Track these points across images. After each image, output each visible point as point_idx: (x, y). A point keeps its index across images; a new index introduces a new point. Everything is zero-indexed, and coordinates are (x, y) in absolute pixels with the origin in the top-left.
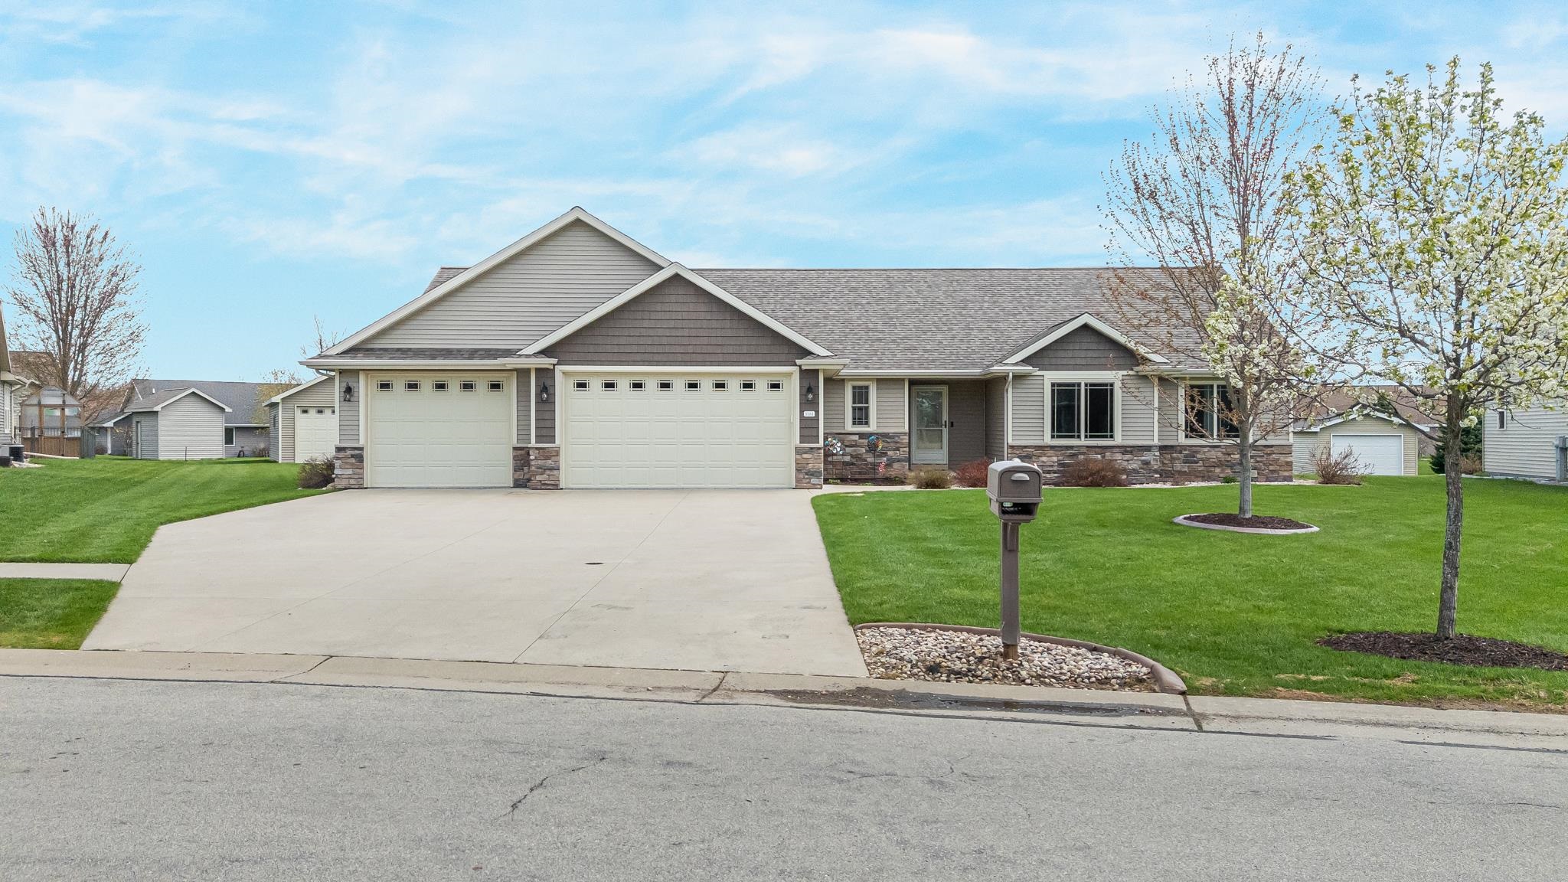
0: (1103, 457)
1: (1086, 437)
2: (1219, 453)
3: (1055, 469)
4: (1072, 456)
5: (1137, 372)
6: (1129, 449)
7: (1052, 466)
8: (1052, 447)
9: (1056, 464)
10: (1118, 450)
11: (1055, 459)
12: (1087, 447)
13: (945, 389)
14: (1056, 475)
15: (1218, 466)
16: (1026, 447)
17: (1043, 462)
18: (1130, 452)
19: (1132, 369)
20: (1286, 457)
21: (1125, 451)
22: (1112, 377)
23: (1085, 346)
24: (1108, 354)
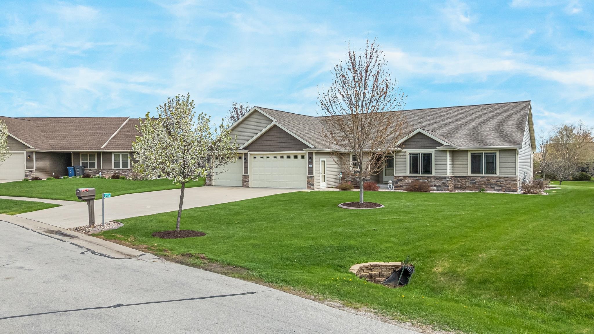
0: (428, 181)
1: (422, 173)
2: (485, 180)
4: (416, 180)
5: (439, 149)
8: (409, 177)
10: (433, 178)
11: (410, 181)
15: (484, 185)
16: (400, 176)
17: (406, 182)
18: (438, 179)
19: (436, 148)
20: (514, 182)
21: (436, 179)
22: (432, 151)
23: (421, 140)
24: (430, 143)
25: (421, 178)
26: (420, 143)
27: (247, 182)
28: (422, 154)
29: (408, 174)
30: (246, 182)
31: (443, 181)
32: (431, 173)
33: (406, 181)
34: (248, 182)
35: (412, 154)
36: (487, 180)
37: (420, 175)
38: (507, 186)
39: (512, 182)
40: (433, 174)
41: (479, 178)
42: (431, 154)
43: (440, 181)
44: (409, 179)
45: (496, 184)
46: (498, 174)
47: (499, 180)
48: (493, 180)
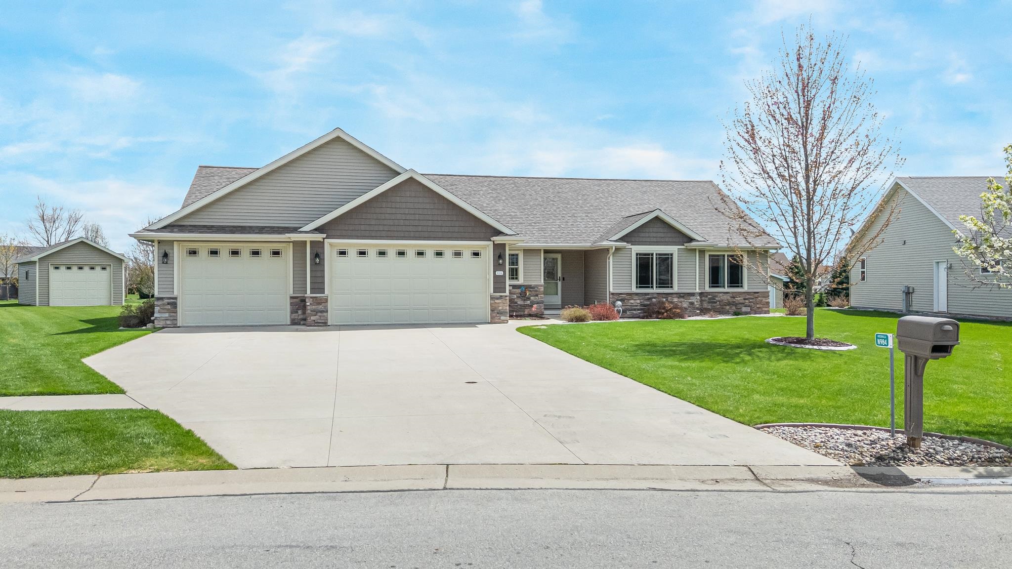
0: (667, 300)
1: (657, 287)
2: (729, 297)
3: (639, 307)
4: (649, 299)
5: (687, 247)
6: (682, 295)
7: (637, 306)
8: (637, 294)
9: (639, 305)
10: (675, 295)
11: (639, 301)
12: (658, 293)
13: (559, 256)
14: (639, 312)
15: (728, 305)
16: (621, 294)
17: (631, 303)
18: (683, 297)
19: (684, 245)
20: (766, 299)
21: (680, 296)
22: (673, 249)
23: (655, 230)
24: (669, 235)
25: (655, 296)
26: (655, 235)
27: (322, 312)
28: (656, 254)
29: (634, 289)
30: (319, 314)
31: (690, 301)
32: (672, 287)
33: (632, 301)
34: (325, 314)
35: (640, 254)
36: (731, 297)
37: (655, 290)
38: (758, 306)
39: (764, 300)
40: (676, 289)
41: (721, 295)
42: (672, 255)
43: (686, 301)
44: (636, 297)
45: (743, 303)
46: (746, 288)
47: (748, 297)
48: (740, 297)
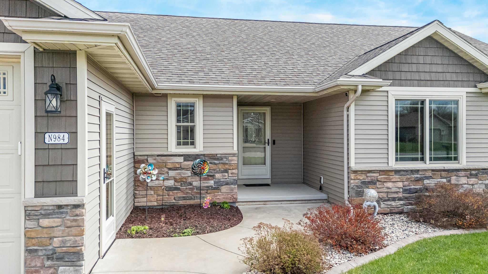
0: (449, 181)
1: (431, 159)
3: (400, 195)
4: (418, 180)
5: (481, 89)
6: (473, 172)
7: (397, 192)
8: (397, 172)
9: (401, 190)
10: (463, 173)
11: (400, 184)
12: (433, 170)
13: (267, 110)
14: (402, 202)
16: (370, 172)
17: (388, 188)
18: (476, 176)
19: (476, 87)
21: (471, 175)
22: (458, 94)
23: (428, 60)
24: (451, 69)
25: (429, 174)
26: (427, 68)
28: (430, 102)
29: (393, 164)
32: (456, 159)
33: (390, 185)
35: (402, 102)
37: (428, 165)
40: (463, 162)
42: (456, 103)
43: (480, 182)
44: (396, 177)
